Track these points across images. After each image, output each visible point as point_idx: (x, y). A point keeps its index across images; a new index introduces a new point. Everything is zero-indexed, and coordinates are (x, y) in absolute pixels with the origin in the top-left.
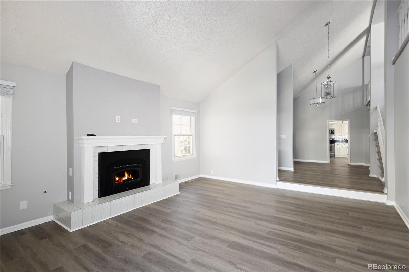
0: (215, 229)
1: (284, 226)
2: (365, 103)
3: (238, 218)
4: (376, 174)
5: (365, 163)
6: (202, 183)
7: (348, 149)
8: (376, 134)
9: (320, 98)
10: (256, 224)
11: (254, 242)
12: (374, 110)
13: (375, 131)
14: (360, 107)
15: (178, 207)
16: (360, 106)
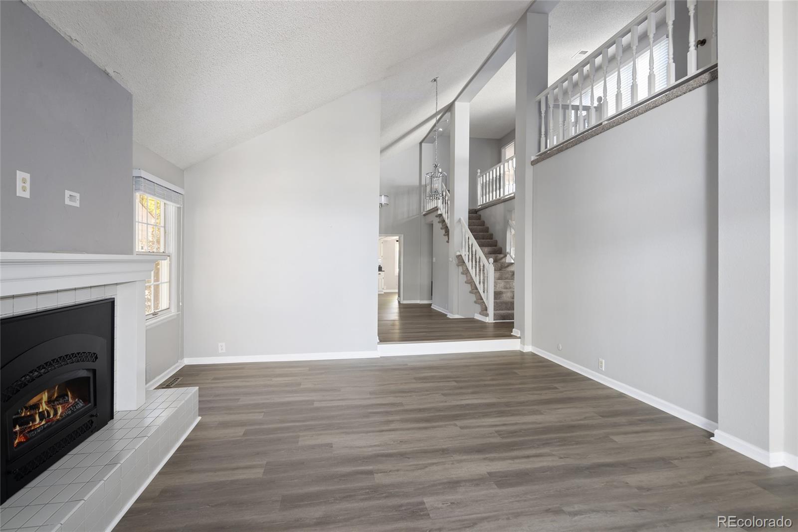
0: (426, 467)
1: (496, 417)
2: (422, 212)
3: (420, 429)
4: (458, 314)
5: (421, 300)
6: (215, 379)
7: (383, 280)
8: (460, 257)
9: (383, 196)
10: (462, 428)
11: (513, 458)
12: (457, 222)
13: (458, 254)
14: (415, 217)
15: (258, 454)
16: (416, 215)
